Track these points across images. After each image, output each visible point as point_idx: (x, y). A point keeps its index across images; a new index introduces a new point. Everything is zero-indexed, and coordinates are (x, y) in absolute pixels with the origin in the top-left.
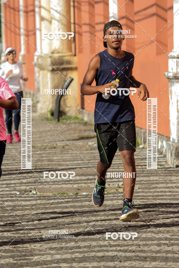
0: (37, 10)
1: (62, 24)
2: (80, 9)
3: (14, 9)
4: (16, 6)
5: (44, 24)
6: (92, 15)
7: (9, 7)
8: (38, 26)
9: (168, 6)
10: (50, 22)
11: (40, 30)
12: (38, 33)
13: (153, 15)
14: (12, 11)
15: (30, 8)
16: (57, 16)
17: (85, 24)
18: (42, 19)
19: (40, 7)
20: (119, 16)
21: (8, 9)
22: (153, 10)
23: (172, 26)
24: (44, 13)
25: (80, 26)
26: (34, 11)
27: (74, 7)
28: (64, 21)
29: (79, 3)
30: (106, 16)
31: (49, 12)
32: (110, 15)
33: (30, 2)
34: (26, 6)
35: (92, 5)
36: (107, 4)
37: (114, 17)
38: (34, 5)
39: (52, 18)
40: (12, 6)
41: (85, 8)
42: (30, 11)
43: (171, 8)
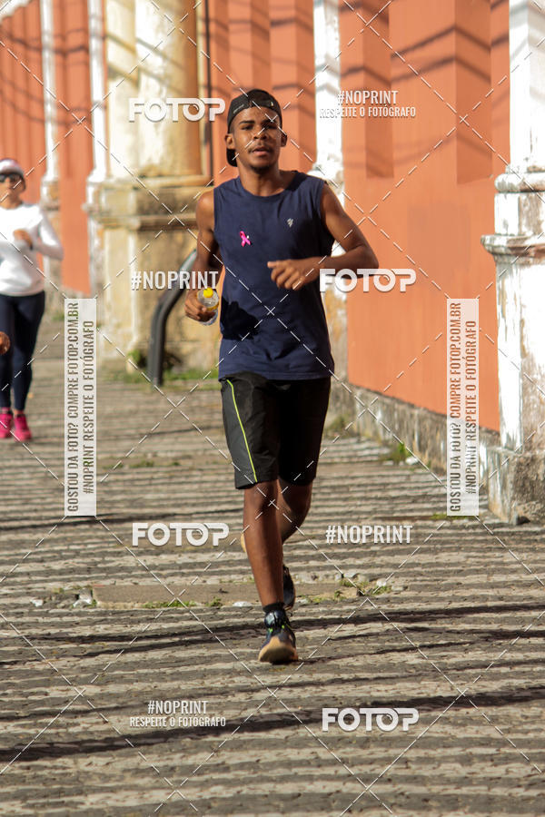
0: (95, 44)
1: (171, 88)
2: (224, 45)
3: (24, 43)
4: (32, 33)
5: (117, 87)
6: (262, 61)
7: (12, 37)
8: (97, 95)
9: (494, 33)
10: (136, 83)
11: (105, 107)
12: (98, 115)
13: (445, 62)
14: (19, 48)
15: (74, 40)
16: (156, 63)
18: (111, 73)
19: (104, 37)
20: (342, 64)
22: (448, 46)
23: (506, 95)
24: (115, 55)
25: (225, 94)
26: (85, 48)
27: (207, 35)
28: (178, 78)
29: (224, 26)
30: (306, 66)
31: (132, 51)
32: (319, 61)
33: (73, 21)
34: (62, 35)
35: (261, 31)
36: (307, 28)
37: (328, 68)
38: (85, 30)
39: (139, 70)
40: (18, 33)
41: (241, 39)
42: (74, 51)
43: (503, 39)
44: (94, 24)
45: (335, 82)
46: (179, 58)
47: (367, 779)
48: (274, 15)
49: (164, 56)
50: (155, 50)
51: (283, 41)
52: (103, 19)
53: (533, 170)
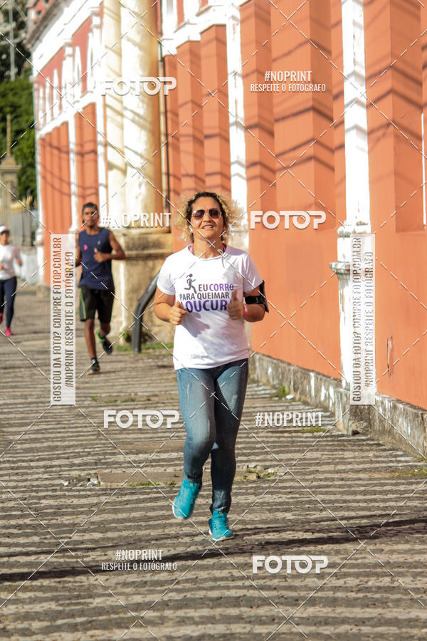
0: (100, 149)
1: (146, 175)
2: (177, 149)
3: (59, 149)
4: (63, 143)
5: (114, 174)
6: (199, 158)
7: (51, 145)
8: (102, 180)
9: (336, 143)
10: (124, 172)
11: (106, 187)
12: (102, 190)
13: (309, 159)
14: (56, 152)
15: (88, 147)
16: (138, 162)
17: (188, 175)
18: (110, 166)
19: (106, 145)
20: (247, 161)
21: (48, 148)
22: (308, 150)
23: (343, 179)
24: (113, 157)
25: (178, 179)
26: (95, 152)
27: (167, 144)
28: (150, 169)
29: (176, 138)
30: (226, 162)
31: (122, 153)
32: (233, 159)
33: (88, 136)
34: (80, 144)
35: (199, 141)
36: (225, 139)
37: (239, 163)
38: (95, 141)
39: (127, 164)
40: (55, 143)
41: (187, 146)
42: (88, 153)
43: (342, 146)
44: (100, 138)
45: (242, 171)
46: (150, 156)
47: (262, 588)
48: (207, 132)
49: (141, 156)
50: (136, 153)
51: (212, 147)
52: (105, 134)
53: (360, 224)
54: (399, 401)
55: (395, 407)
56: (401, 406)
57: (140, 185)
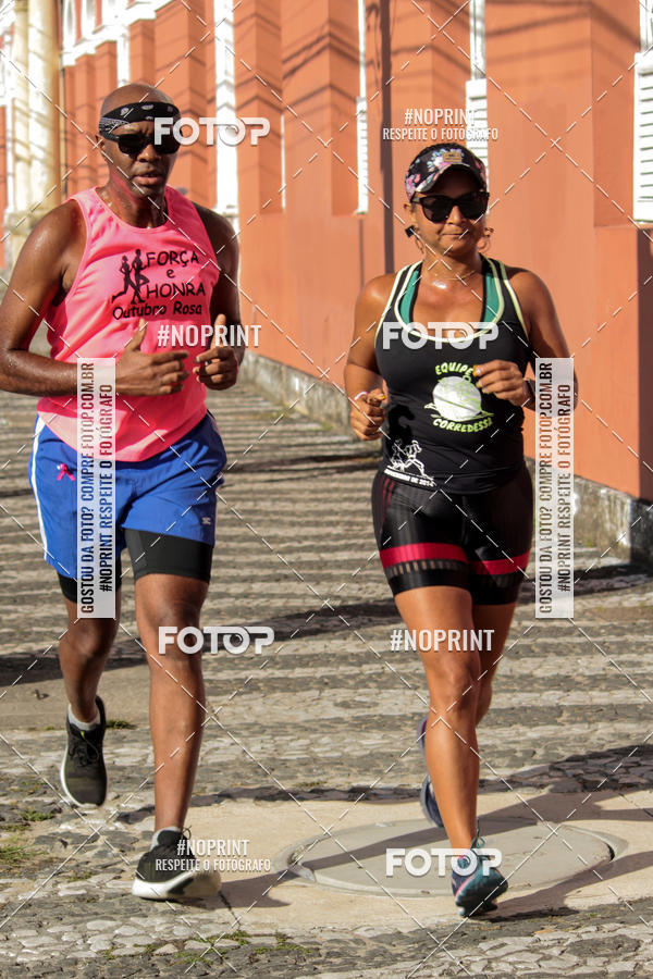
0: (9, 145)
1: (47, 166)
2: (74, 144)
5: (20, 165)
8: (10, 169)
10: (29, 163)
11: (14, 175)
12: (10, 179)
13: (185, 153)
16: (40, 154)
18: (17, 159)
19: (14, 141)
23: (215, 170)
24: (20, 150)
25: (75, 169)
26: (4, 146)
27: (66, 140)
28: (51, 161)
29: (74, 135)
31: (27, 146)
38: (4, 138)
39: (31, 157)
44: (9, 135)
46: (52, 150)
49: (44, 150)
50: (40, 148)
52: (13, 132)
53: (229, 207)
54: (261, 356)
55: (257, 362)
56: (262, 360)
57: (43, 174)
